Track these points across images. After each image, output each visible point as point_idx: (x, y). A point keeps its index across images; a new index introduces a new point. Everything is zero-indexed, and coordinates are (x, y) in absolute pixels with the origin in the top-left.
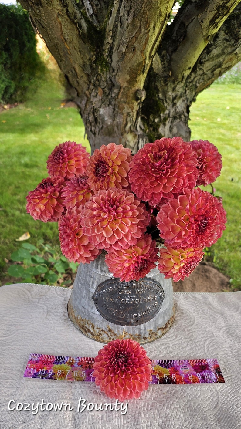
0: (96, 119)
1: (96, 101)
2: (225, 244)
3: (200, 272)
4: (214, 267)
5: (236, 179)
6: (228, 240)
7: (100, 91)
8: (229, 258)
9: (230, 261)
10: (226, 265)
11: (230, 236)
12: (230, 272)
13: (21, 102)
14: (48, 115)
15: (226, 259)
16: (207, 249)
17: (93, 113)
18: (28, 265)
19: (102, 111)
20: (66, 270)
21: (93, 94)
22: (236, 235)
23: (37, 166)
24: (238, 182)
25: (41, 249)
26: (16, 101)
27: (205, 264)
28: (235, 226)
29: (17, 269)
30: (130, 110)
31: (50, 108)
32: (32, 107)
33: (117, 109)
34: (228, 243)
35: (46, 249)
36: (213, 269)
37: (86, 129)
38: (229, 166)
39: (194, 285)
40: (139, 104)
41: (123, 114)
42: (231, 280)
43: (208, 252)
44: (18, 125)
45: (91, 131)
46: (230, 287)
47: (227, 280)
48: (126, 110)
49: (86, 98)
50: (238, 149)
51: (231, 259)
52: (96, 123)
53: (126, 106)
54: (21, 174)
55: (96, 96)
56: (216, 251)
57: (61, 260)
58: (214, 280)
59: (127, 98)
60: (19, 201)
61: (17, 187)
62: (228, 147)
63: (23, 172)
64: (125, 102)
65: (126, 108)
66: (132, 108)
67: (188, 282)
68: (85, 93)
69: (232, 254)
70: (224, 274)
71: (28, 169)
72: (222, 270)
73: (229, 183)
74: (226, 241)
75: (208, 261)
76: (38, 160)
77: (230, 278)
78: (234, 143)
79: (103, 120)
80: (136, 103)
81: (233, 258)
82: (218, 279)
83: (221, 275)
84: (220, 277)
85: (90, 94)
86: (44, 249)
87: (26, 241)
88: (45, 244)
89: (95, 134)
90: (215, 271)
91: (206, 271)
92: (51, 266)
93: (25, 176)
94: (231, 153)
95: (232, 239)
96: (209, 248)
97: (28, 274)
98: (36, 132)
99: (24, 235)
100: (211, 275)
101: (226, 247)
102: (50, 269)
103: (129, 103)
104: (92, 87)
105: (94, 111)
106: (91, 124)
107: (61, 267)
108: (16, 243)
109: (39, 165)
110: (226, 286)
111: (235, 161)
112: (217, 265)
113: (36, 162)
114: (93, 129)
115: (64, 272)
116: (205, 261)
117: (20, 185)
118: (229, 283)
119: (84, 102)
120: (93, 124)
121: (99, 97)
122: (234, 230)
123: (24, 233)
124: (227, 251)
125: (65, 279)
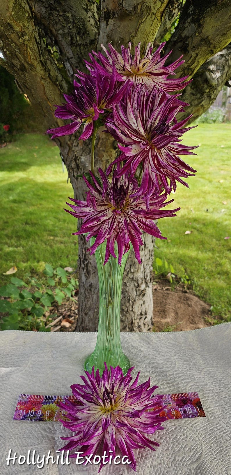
0: (78, 166)
1: (77, 150)
2: (204, 272)
3: (182, 301)
4: (194, 295)
5: (211, 210)
6: (206, 268)
7: (81, 142)
8: (209, 285)
9: (210, 289)
10: (206, 293)
11: (208, 264)
12: (210, 300)
13: (10, 141)
14: (35, 154)
15: (205, 287)
16: (187, 278)
17: (75, 161)
18: (15, 299)
19: (83, 159)
20: (52, 303)
21: (75, 144)
22: (213, 263)
23: (25, 202)
24: (212, 212)
25: (28, 283)
26: (6, 142)
27: (186, 292)
28: (213, 254)
29: (4, 305)
30: (109, 158)
31: (37, 148)
32: (20, 147)
33: (97, 157)
34: (207, 271)
35: (33, 282)
36: (194, 297)
37: (69, 174)
38: (203, 197)
39: (177, 313)
40: (116, 152)
41: (102, 161)
42: (212, 308)
43: (188, 280)
44: (7, 163)
45: (74, 176)
46: (211, 314)
47: (207, 307)
48: (105, 158)
49: (68, 148)
50: (210, 182)
51: (211, 287)
52: (78, 169)
53: (105, 154)
54: (9, 210)
55: (77, 146)
56: (195, 279)
57: (47, 293)
58: (195, 307)
59: (105, 147)
60: (7, 236)
61: (6, 222)
62: (202, 180)
63: (11, 208)
64: (104, 151)
65: (105, 156)
66: (111, 156)
67: (171, 310)
68: (67, 143)
69: (211, 282)
70: (205, 302)
71: (16, 205)
72: (203, 297)
73: (204, 214)
74: (204, 269)
75: (188, 289)
76: (26, 196)
77: (211, 306)
78: (207, 176)
79: (84, 167)
80: (114, 152)
81: (212, 285)
82: (199, 306)
83: (202, 303)
84: (201, 305)
85: (72, 144)
86: (30, 282)
87: (14, 275)
88: (31, 277)
89: (77, 179)
90: (196, 299)
91: (187, 299)
92: (37, 300)
93: (13, 212)
94: (204, 185)
95: (210, 267)
96: (189, 277)
97: (15, 309)
98: (25, 170)
99: (11, 269)
100: (193, 303)
101: (205, 275)
102: (36, 303)
103: (107, 152)
104: (73, 138)
105: (76, 159)
106: (73, 170)
107: (47, 300)
108: (4, 277)
109: (27, 200)
110: (207, 314)
111: (209, 193)
112: (197, 293)
113: (24, 197)
114: (75, 174)
115: (50, 305)
116: (186, 289)
117: (9, 220)
118: (209, 311)
119: (66, 151)
120: (75, 170)
121: (80, 147)
122: (212, 258)
123: (11, 267)
124: (206, 278)
125: (51, 311)
